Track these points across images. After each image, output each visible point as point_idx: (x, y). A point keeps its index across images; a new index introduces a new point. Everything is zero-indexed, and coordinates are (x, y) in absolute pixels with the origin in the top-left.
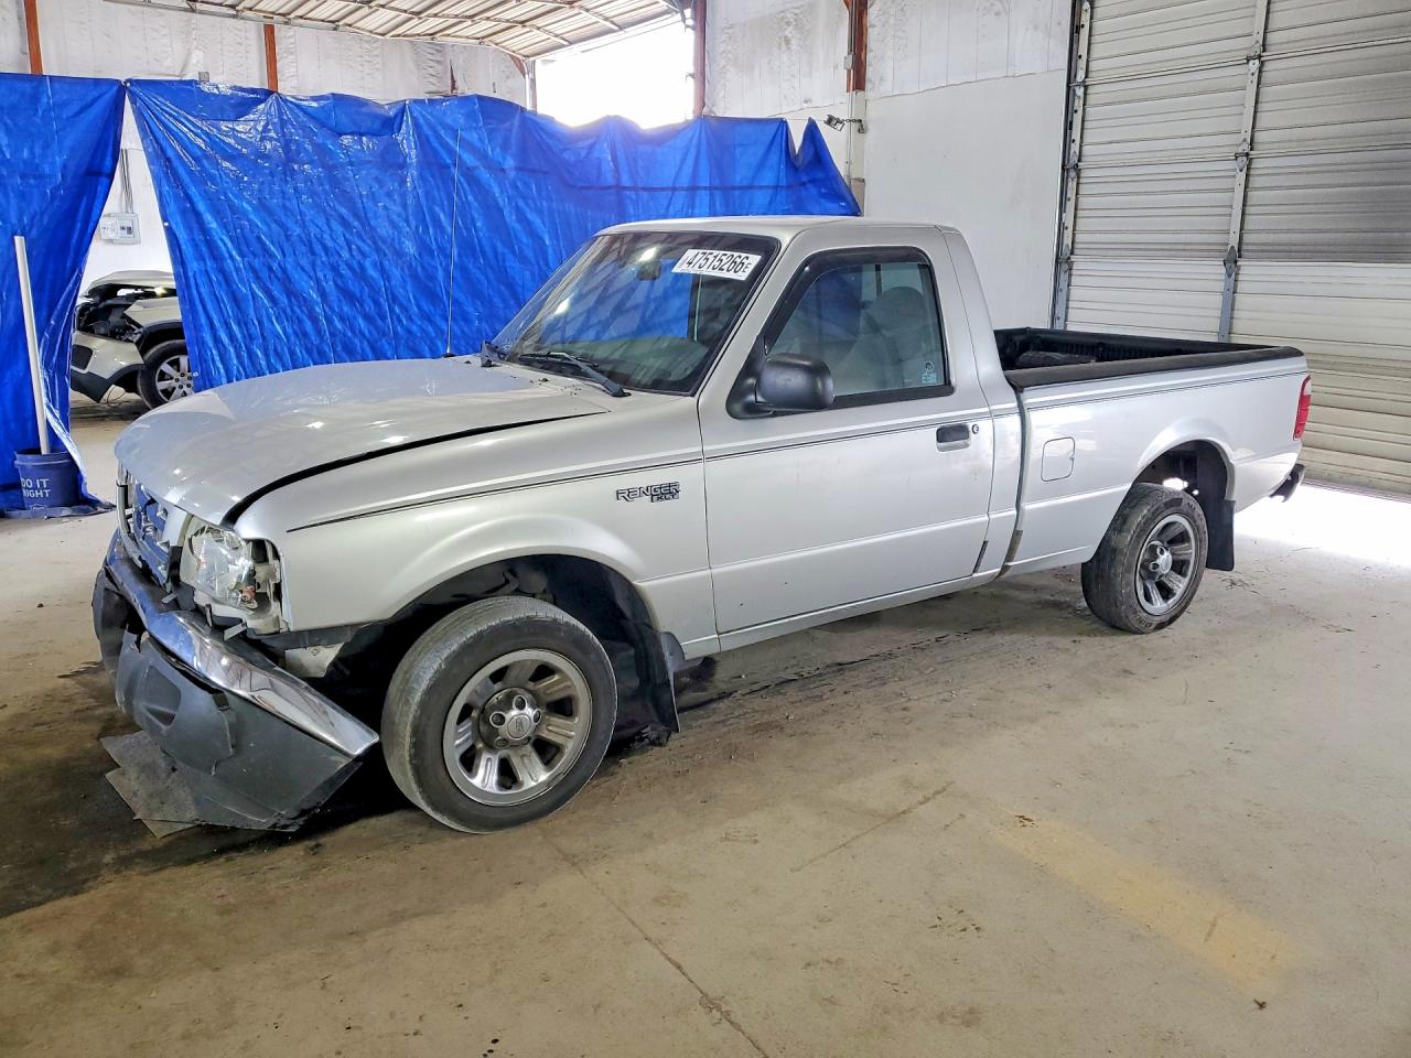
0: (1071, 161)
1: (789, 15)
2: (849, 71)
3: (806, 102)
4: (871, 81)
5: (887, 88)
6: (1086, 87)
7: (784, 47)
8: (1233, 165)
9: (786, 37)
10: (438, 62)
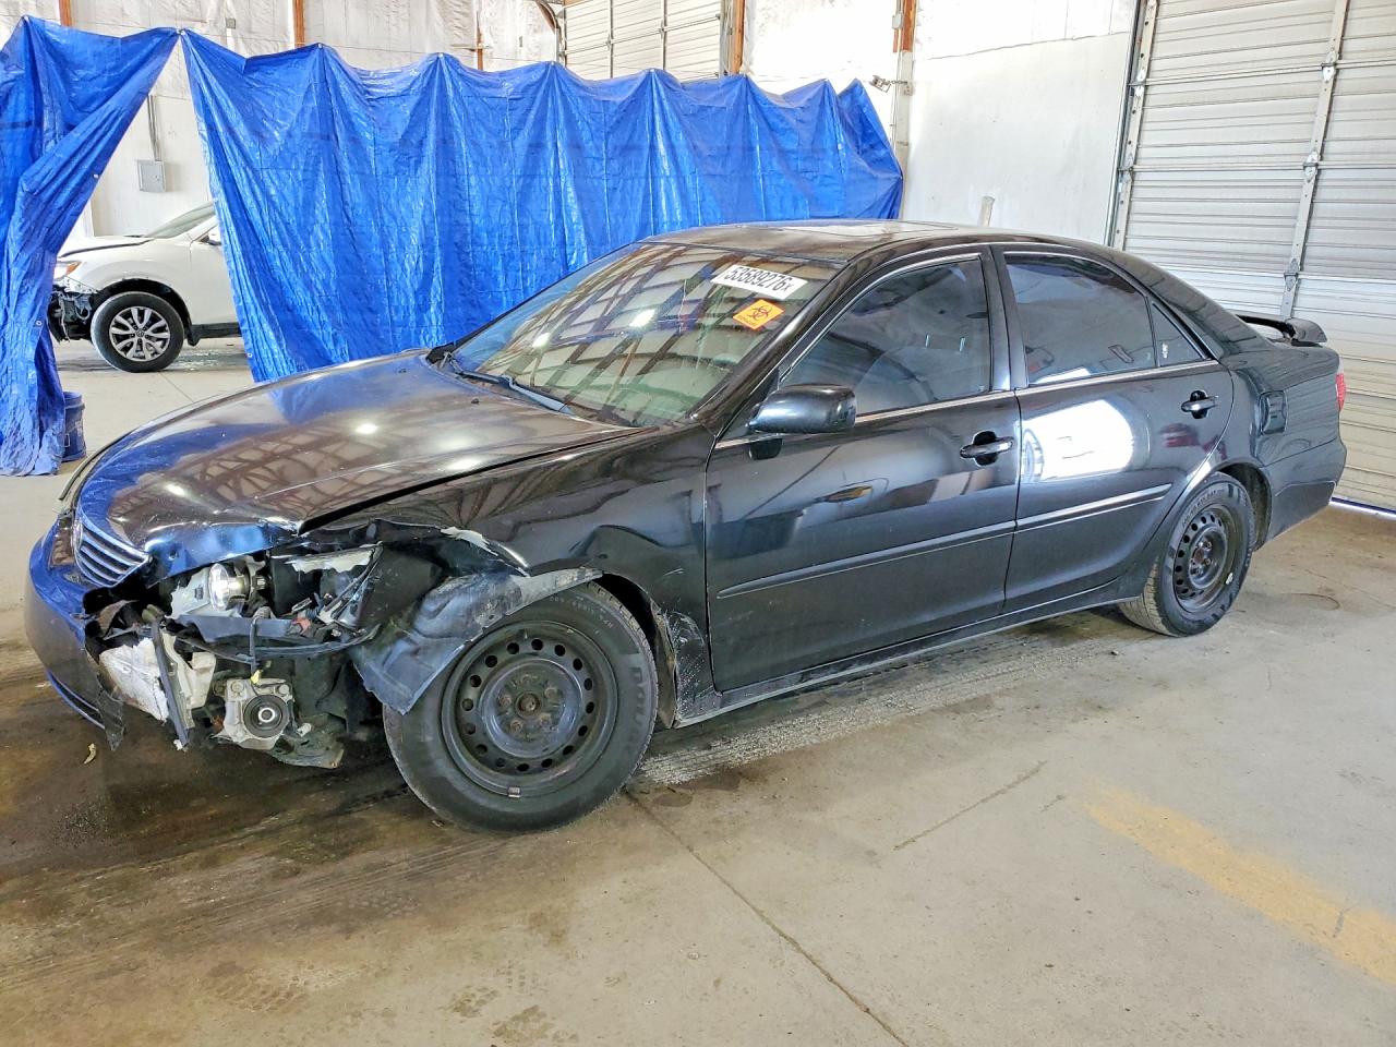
0: (1126, 164)
2: (897, 30)
4: (919, 41)
5: (936, 48)
6: (1146, 87)
10: (464, 14)
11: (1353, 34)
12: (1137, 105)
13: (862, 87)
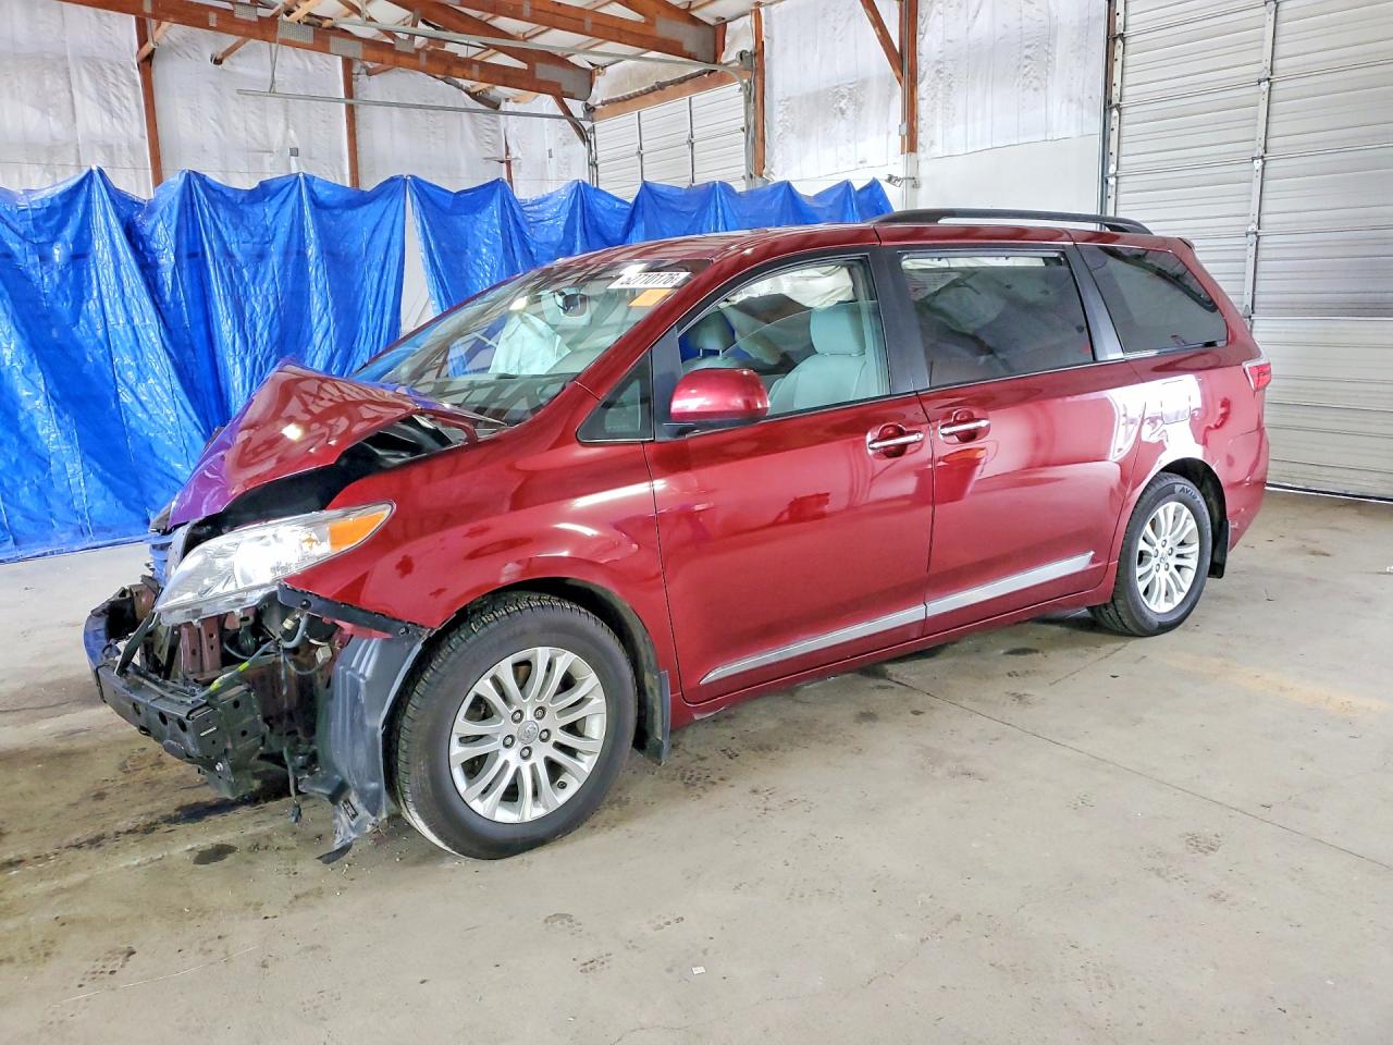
1: (844, 89)
2: (903, 137)
3: (861, 162)
4: (921, 144)
5: (938, 150)
6: (1117, 177)
7: (839, 116)
8: (1242, 241)
9: (841, 108)
10: (493, 131)
11: (1276, 134)
12: (1111, 191)
13: (879, 185)
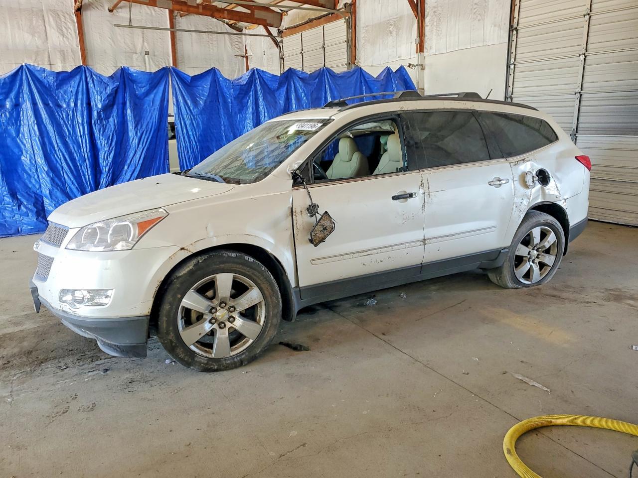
0: (509, 95)
1: (391, 21)
2: (417, 45)
3: (399, 57)
4: (426, 48)
5: (433, 51)
6: (515, 65)
7: (389, 34)
8: (574, 96)
9: (390, 31)
10: (240, 43)
11: (591, 42)
13: (404, 68)
